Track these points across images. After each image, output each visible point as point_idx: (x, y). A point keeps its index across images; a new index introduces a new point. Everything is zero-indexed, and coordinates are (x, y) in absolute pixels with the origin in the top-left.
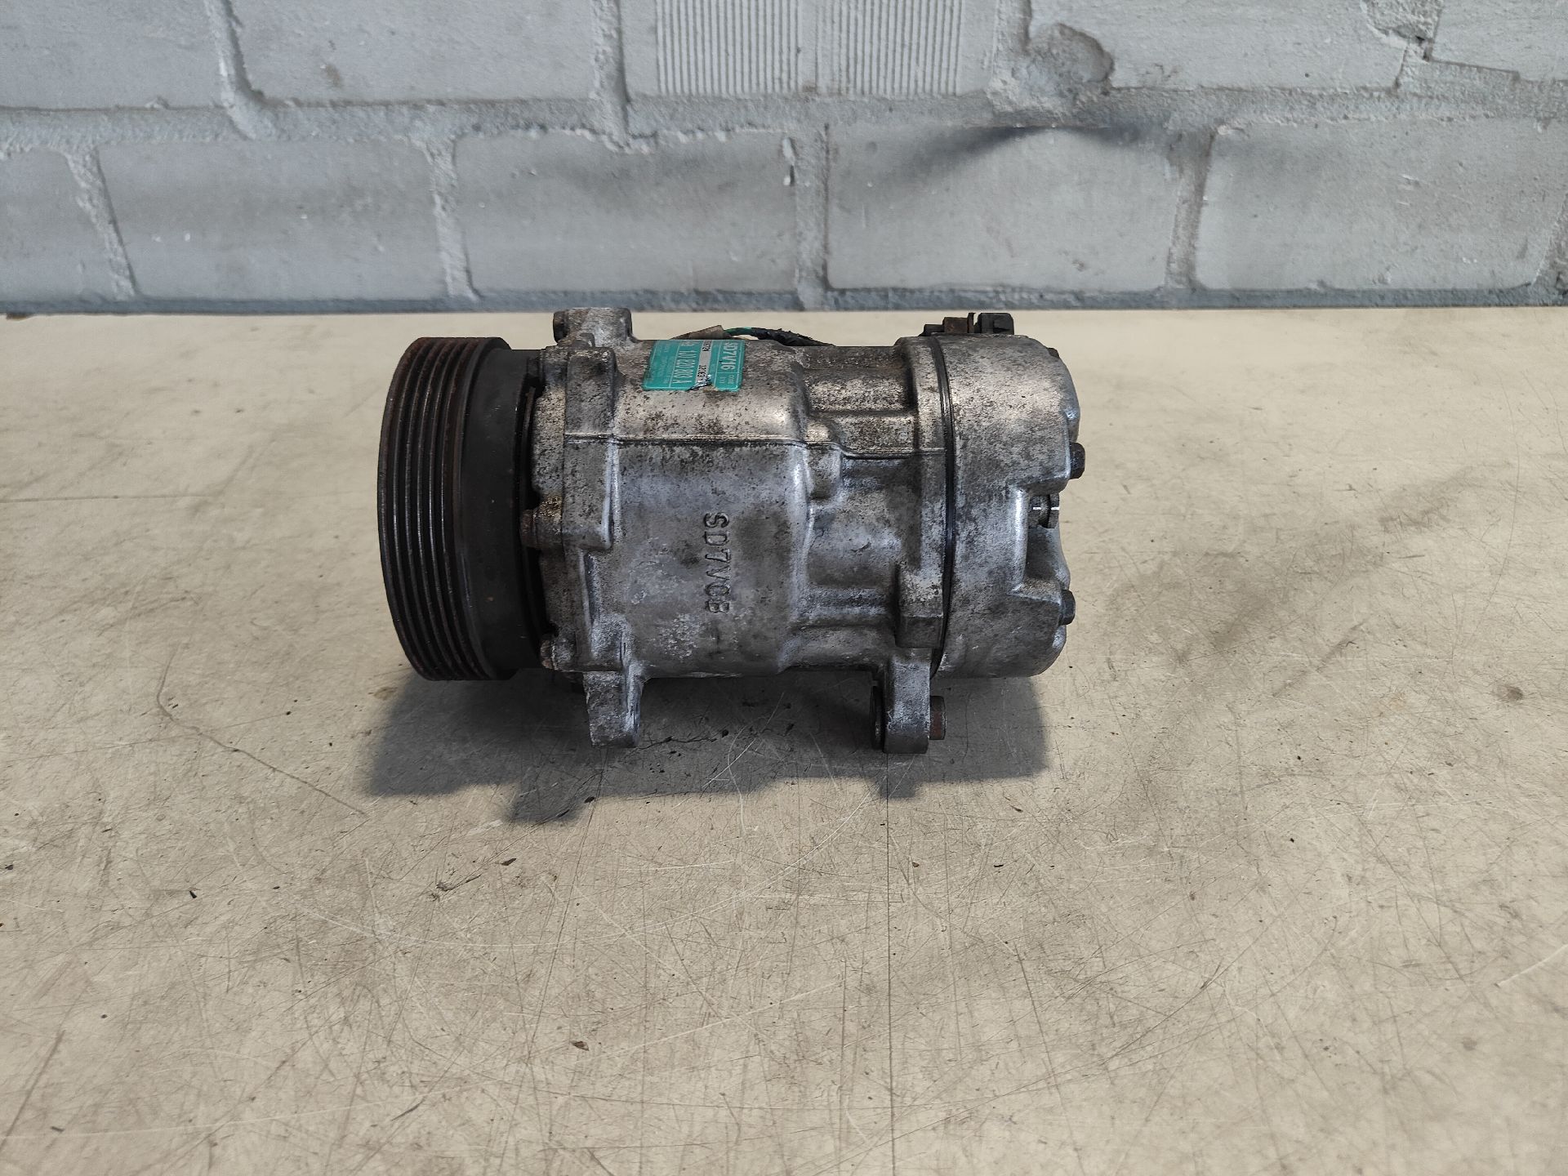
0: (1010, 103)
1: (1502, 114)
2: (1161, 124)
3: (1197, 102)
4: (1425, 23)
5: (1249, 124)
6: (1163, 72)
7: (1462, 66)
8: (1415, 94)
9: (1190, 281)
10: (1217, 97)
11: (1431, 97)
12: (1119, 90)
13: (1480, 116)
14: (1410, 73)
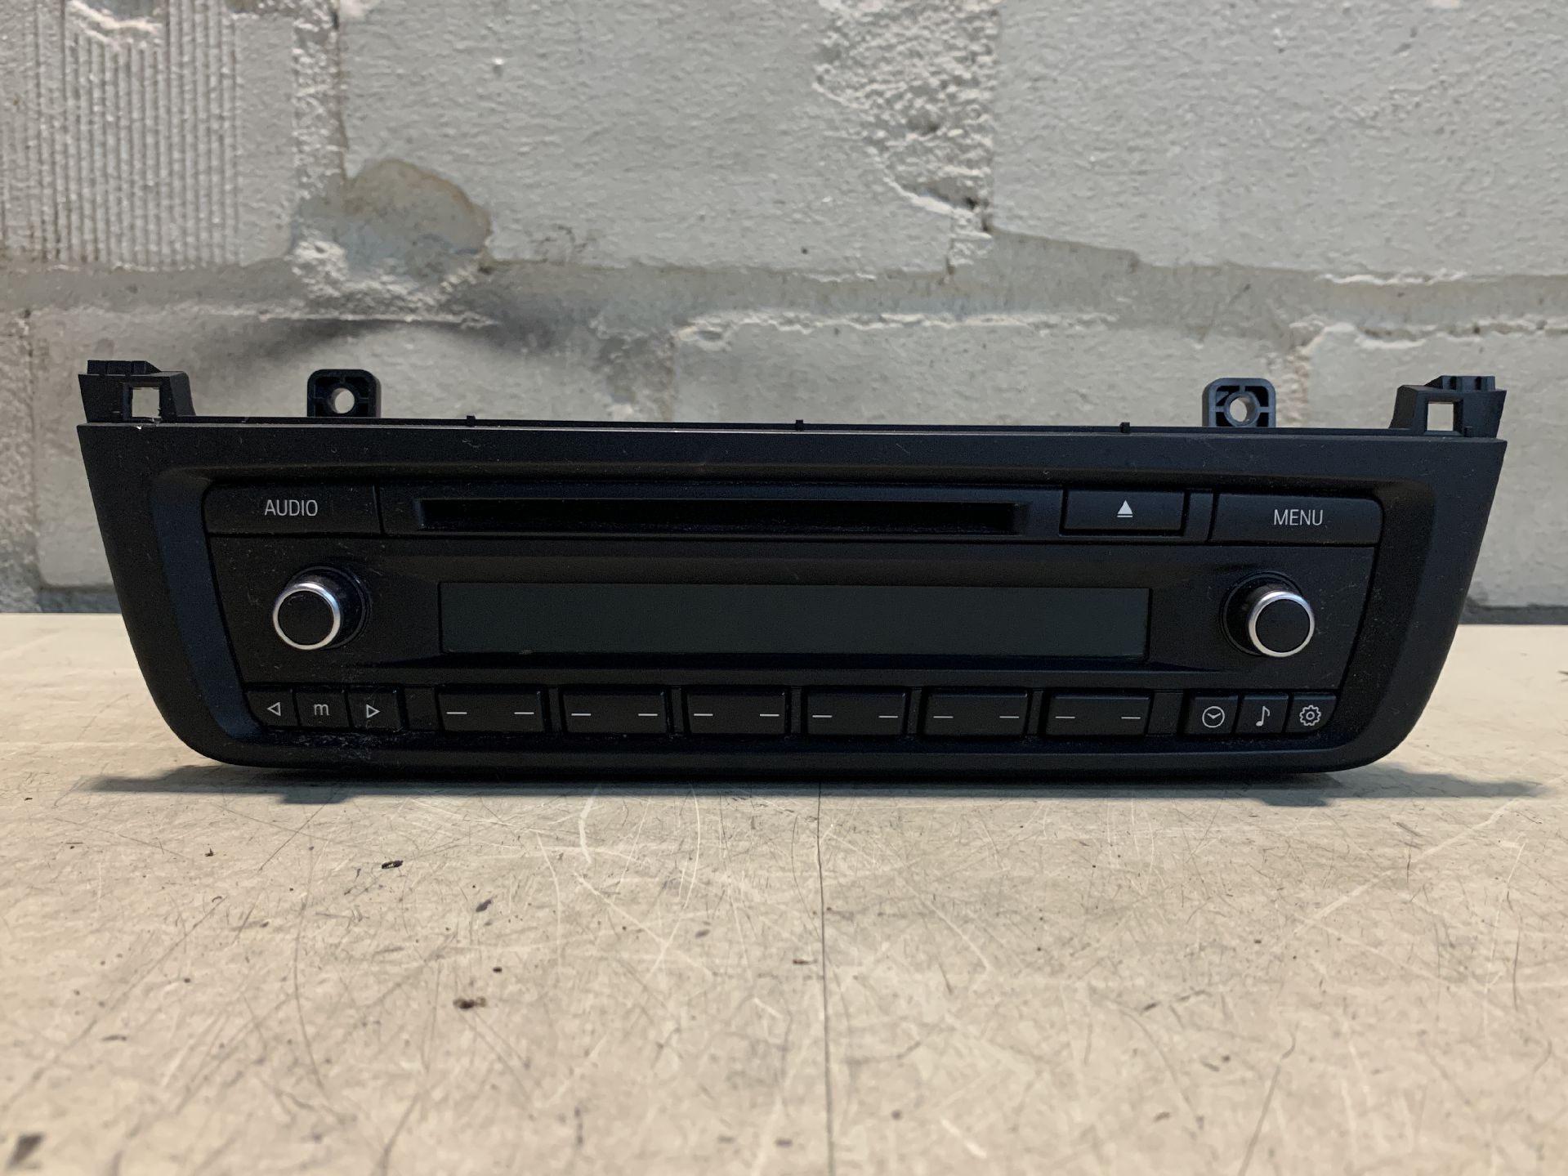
0: (334, 283)
1: (1128, 320)
2: (585, 322)
3: (637, 288)
4: (973, 178)
5: (727, 327)
6: (573, 239)
7: (1045, 242)
8: (982, 286)
10: (669, 282)
12: (506, 265)
13: (1094, 322)
14: (967, 252)
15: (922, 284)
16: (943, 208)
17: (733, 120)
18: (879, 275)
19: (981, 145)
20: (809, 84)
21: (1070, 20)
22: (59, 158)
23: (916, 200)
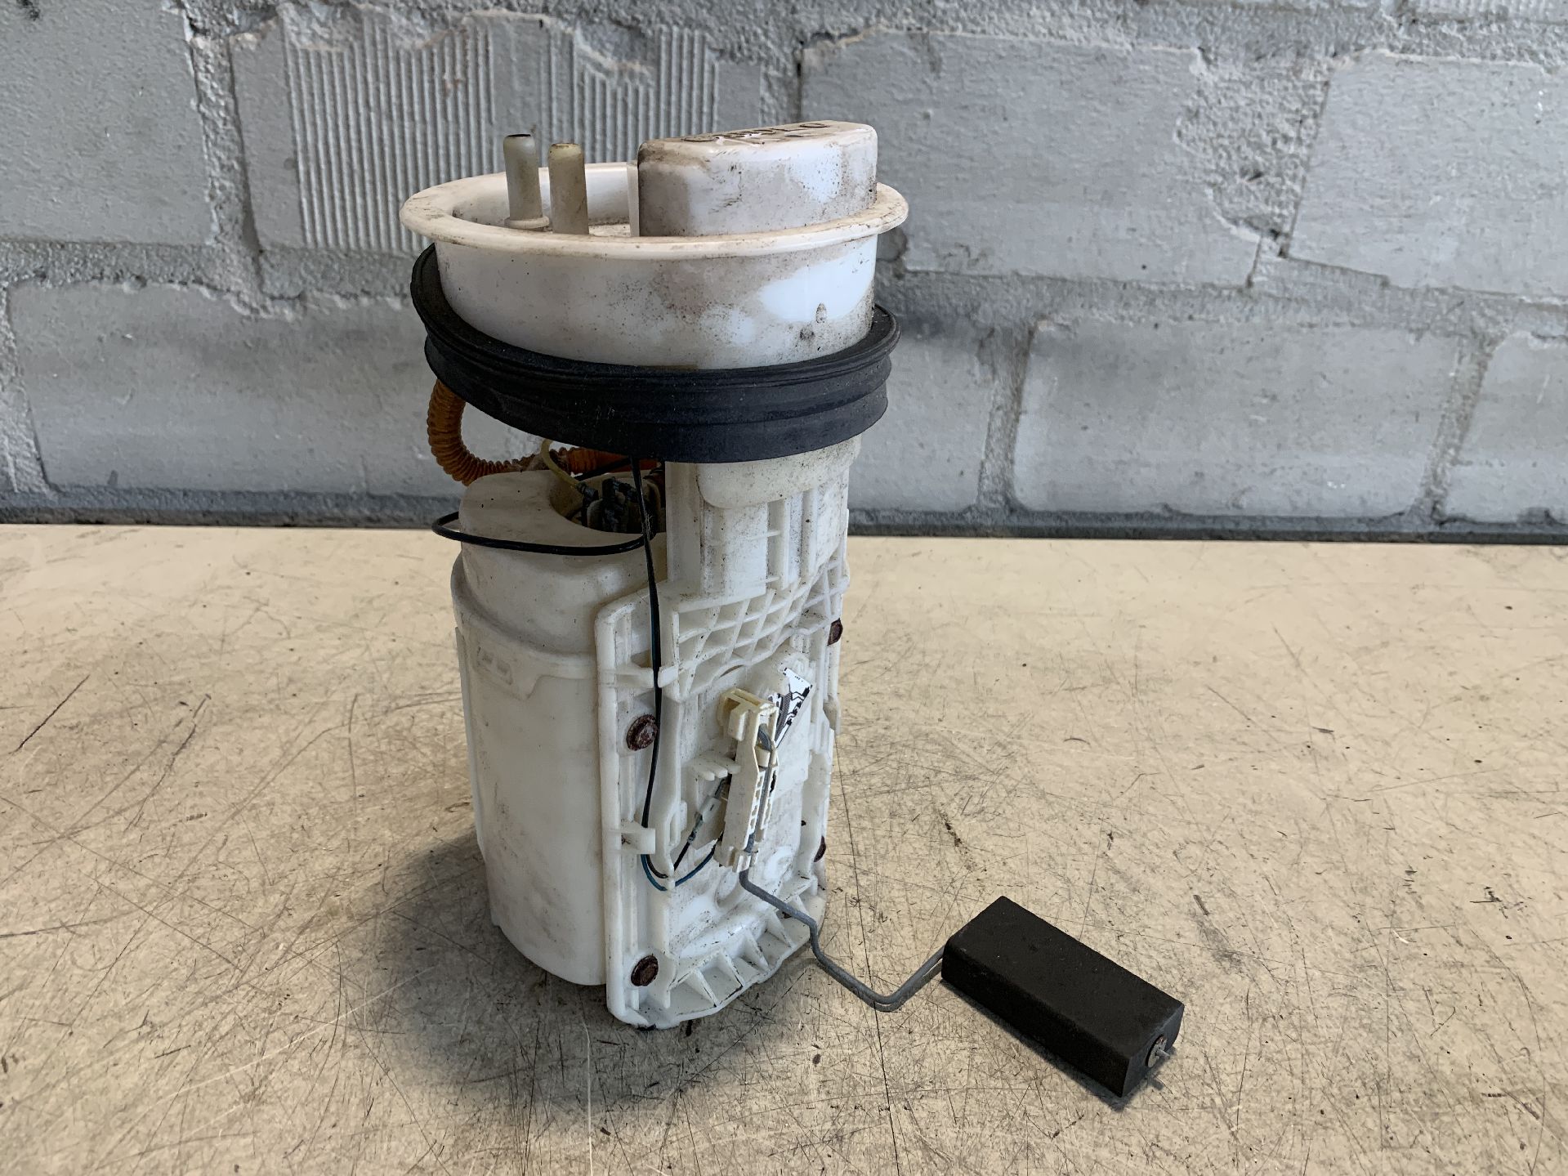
1: (1369, 323)
2: (968, 316)
3: (1012, 291)
4: (1280, 216)
5: (1076, 321)
6: (969, 255)
7: (1323, 266)
8: (1270, 296)
9: (1007, 501)
10: (1037, 287)
11: (1289, 300)
12: (915, 273)
13: (1344, 324)
14: (1264, 271)
15: (1226, 293)
16: (1255, 237)
17: (1106, 165)
18: (1196, 285)
19: (1293, 191)
20: (1170, 137)
21: (1385, 91)
23: (1234, 230)
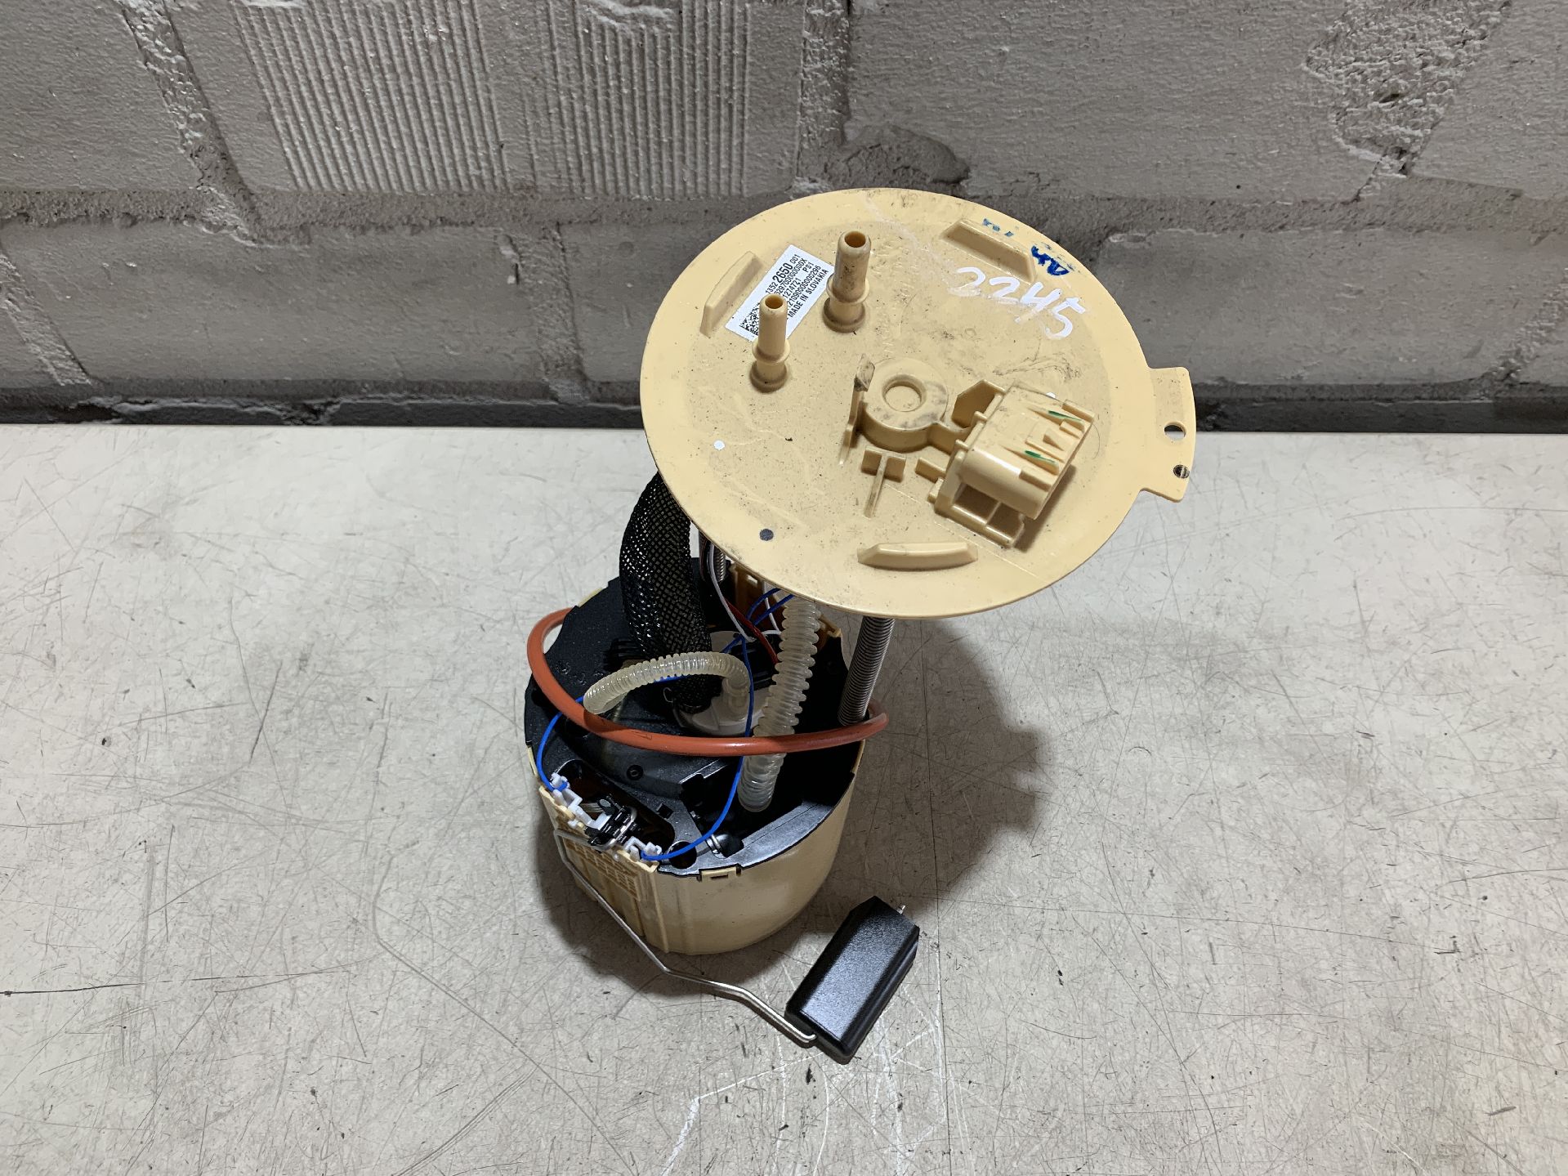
1: (1488, 226)
3: (1084, 208)
4: (1412, 136)
6: (1039, 181)
7: (1449, 182)
8: (1379, 206)
10: (1113, 204)
14: (1378, 187)
15: (1328, 206)
16: (1376, 156)
18: (1295, 201)
20: (1296, 65)
22: (578, 121)
23: (1353, 150)
